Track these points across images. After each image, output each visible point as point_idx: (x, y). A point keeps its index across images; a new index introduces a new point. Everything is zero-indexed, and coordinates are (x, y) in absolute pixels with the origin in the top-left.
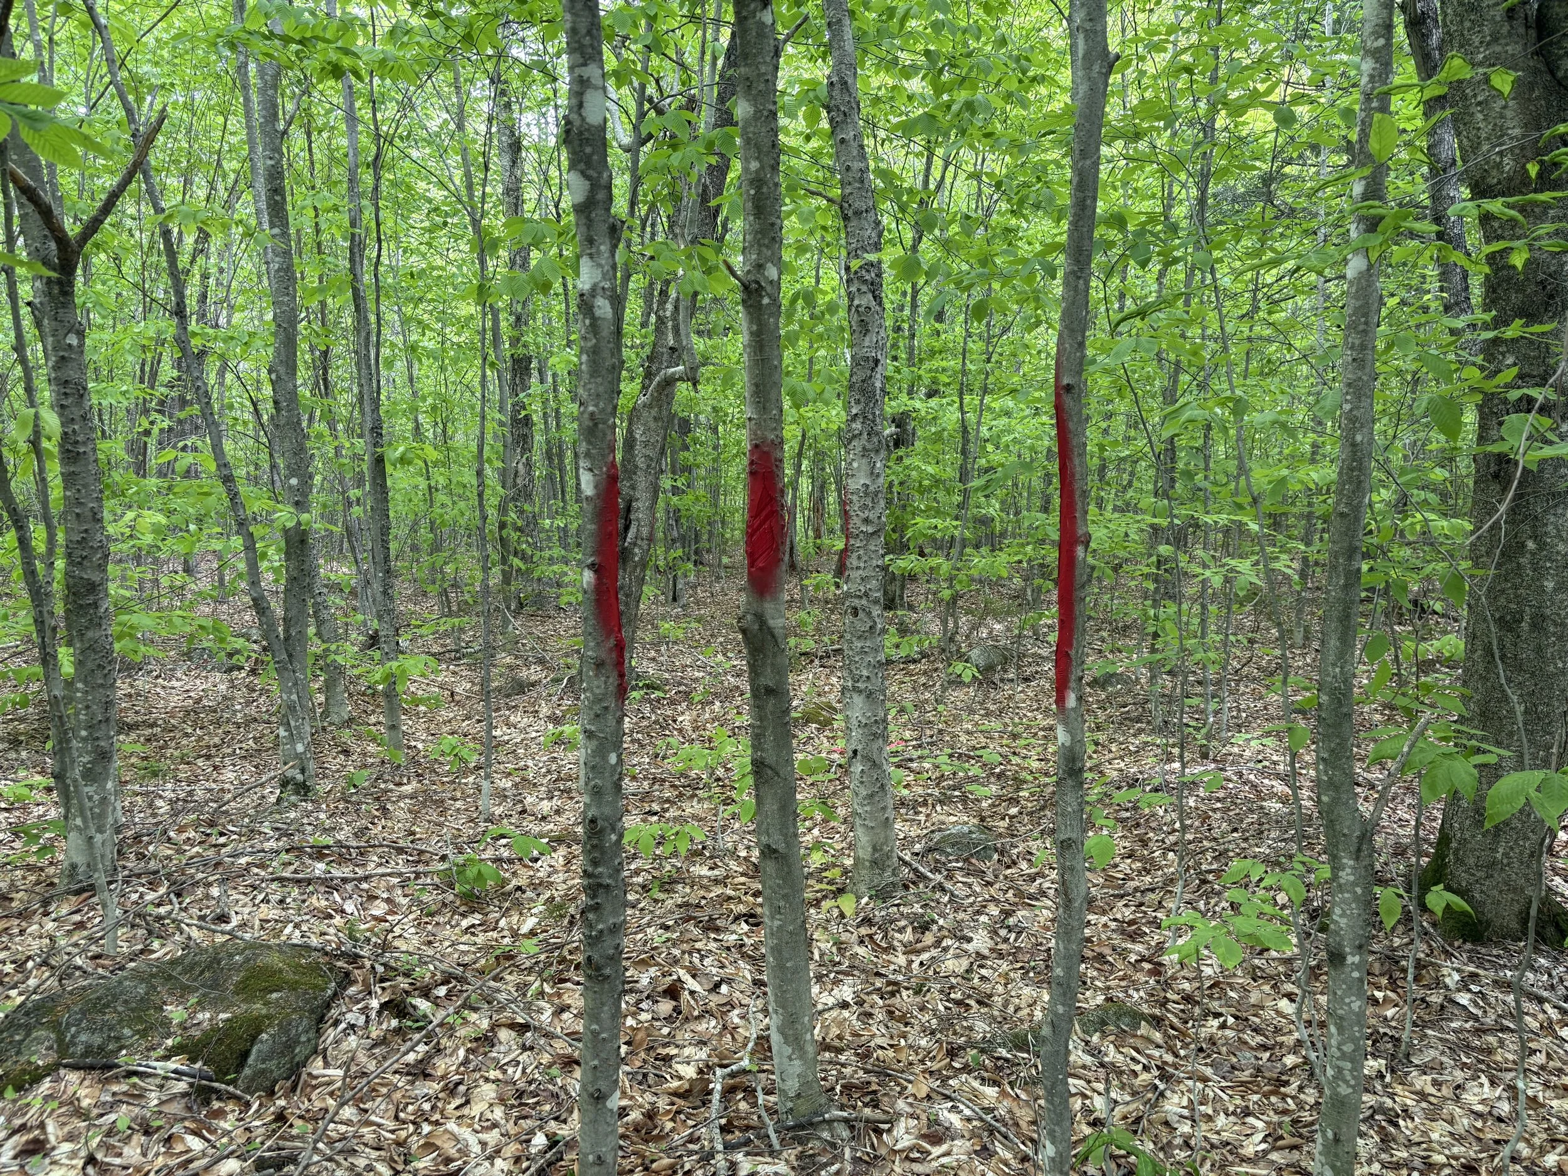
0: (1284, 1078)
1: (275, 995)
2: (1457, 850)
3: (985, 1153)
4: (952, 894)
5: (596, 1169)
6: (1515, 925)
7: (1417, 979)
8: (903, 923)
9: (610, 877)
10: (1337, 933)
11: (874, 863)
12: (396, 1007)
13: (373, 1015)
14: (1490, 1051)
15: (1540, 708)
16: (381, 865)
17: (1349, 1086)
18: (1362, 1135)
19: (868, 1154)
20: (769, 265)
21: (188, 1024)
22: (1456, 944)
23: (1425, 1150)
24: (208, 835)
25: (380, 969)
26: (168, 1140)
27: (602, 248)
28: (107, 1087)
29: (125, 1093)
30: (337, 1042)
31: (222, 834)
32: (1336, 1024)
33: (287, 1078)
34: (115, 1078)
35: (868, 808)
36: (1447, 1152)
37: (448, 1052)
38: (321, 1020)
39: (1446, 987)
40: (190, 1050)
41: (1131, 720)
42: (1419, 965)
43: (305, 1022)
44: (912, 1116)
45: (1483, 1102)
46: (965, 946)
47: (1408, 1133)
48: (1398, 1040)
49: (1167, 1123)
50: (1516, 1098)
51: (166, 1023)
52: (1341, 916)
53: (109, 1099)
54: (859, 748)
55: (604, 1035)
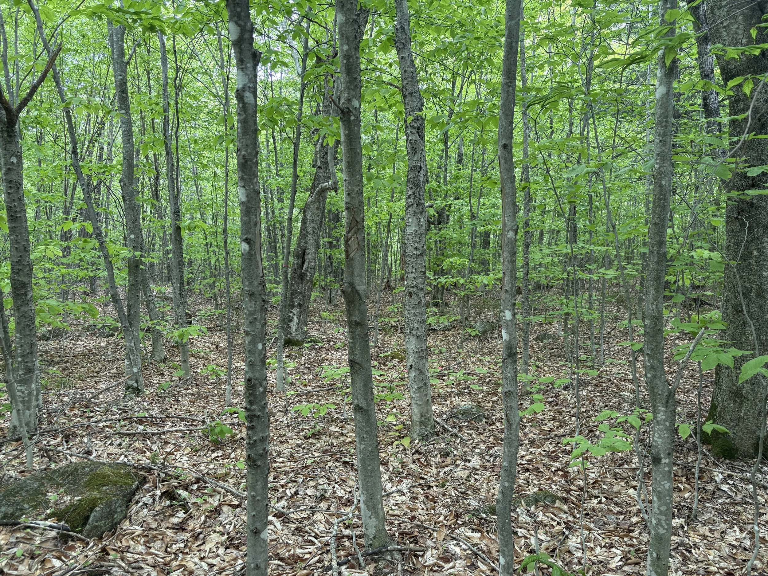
0: (632, 528)
1: (104, 488)
2: (720, 412)
3: (473, 567)
4: (462, 439)
5: (256, 572)
6: (751, 450)
7: (700, 478)
8: (436, 453)
9: (260, 411)
10: (657, 447)
11: (421, 423)
12: (169, 495)
13: (157, 498)
14: (739, 514)
15: (762, 337)
16: (172, 426)
17: (664, 529)
18: (672, 557)
19: (411, 567)
20: (354, 99)
21: (58, 503)
22: (721, 460)
23: (706, 565)
24: (85, 412)
25: (163, 475)
26: (43, 562)
27: (248, 65)
28: (14, 534)
29: (23, 538)
30: (137, 512)
31: (92, 412)
32: (657, 496)
33: (110, 531)
34: (19, 530)
35: (418, 395)
36: (717, 566)
37: (196, 517)
38: (130, 501)
39: (716, 482)
40: (58, 515)
41: (555, 356)
42: (701, 471)
43: (120, 501)
44: (435, 548)
45: (736, 540)
46: (467, 464)
47: (697, 556)
48: (691, 509)
49: (569, 552)
50: (753, 538)
51: (47, 502)
52: (658, 438)
53: (14, 540)
54: (413, 364)
55: (258, 498)
